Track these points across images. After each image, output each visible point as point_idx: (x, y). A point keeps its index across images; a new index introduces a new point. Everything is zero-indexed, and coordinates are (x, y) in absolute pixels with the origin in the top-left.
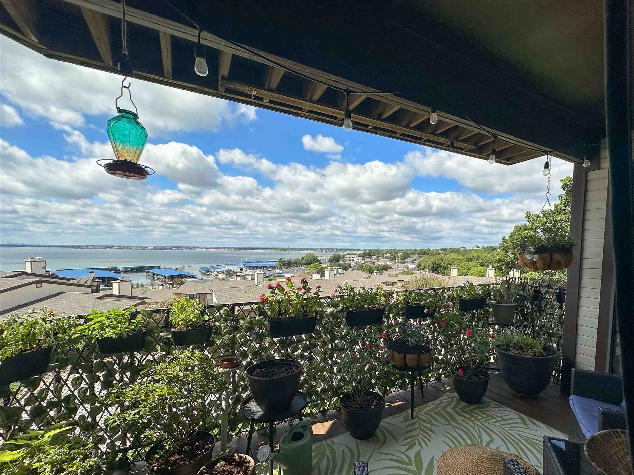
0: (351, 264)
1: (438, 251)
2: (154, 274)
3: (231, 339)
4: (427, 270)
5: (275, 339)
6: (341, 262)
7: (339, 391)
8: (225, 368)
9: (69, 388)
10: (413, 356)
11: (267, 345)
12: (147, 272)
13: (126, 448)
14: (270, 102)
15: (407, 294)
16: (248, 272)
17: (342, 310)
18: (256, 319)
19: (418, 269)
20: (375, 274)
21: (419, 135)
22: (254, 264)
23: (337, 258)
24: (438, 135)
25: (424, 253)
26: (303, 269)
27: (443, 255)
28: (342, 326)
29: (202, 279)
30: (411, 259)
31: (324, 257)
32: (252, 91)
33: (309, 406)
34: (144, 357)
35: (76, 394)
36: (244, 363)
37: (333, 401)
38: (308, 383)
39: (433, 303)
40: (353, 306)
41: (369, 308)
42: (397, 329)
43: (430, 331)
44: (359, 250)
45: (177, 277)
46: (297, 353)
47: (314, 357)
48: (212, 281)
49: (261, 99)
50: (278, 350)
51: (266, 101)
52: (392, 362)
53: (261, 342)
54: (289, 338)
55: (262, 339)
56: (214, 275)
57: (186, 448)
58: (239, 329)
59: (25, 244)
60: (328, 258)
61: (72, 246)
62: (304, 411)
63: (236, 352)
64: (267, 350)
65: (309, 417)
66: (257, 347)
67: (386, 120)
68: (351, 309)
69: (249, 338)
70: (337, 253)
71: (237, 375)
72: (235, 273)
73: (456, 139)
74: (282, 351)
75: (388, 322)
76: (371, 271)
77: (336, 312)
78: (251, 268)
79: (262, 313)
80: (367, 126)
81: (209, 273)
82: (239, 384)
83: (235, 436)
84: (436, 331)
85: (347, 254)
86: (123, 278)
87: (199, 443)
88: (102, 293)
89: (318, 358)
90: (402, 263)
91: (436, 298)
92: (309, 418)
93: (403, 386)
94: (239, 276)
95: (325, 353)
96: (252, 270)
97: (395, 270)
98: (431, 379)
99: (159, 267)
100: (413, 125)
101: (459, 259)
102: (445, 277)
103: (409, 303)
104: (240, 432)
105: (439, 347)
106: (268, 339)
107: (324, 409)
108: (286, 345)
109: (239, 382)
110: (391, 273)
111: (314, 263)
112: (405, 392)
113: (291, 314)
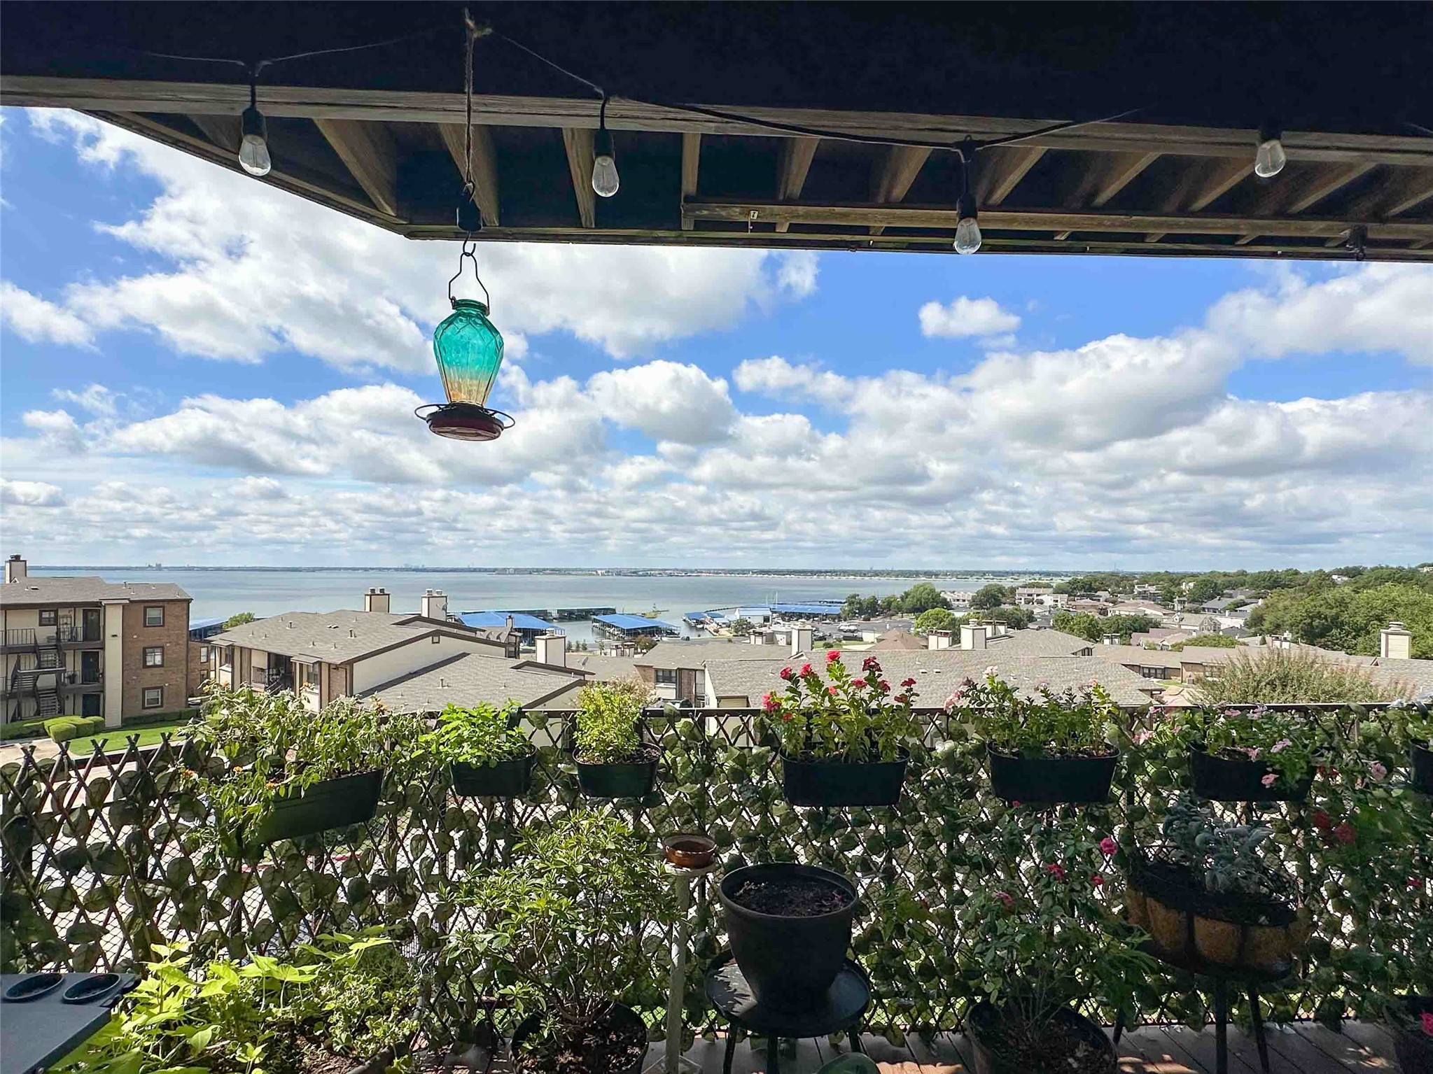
0: (1036, 611)
1: (1329, 575)
2: (605, 624)
3: (696, 795)
4: (1287, 635)
5: (799, 810)
6: (1006, 607)
7: (971, 983)
8: (679, 865)
9: (406, 853)
10: (1220, 926)
11: (778, 820)
12: (595, 621)
13: (492, 1002)
14: (793, 228)
15: (1198, 717)
16: (780, 627)
17: (979, 751)
18: (754, 751)
19: (1253, 630)
20: (1107, 642)
21: (1227, 227)
22: (792, 608)
23: (994, 596)
24: (1301, 215)
25: (1272, 582)
26: (905, 622)
27: (1347, 590)
28: (978, 794)
29: (688, 639)
30: (1226, 602)
31: (961, 594)
32: (749, 214)
33: (883, 1006)
34: (529, 810)
35: (416, 867)
36: (725, 858)
37: (953, 1006)
38: (881, 940)
39: (1298, 756)
40: (1013, 743)
41: (1062, 752)
42: (1161, 826)
43: (1290, 846)
44: (1057, 574)
45: (643, 633)
46: (854, 852)
47: (899, 870)
48: (706, 642)
49: (771, 227)
50: (804, 839)
51: (782, 231)
52: (1142, 935)
53: (765, 811)
54: (833, 810)
55: (767, 804)
56: (712, 630)
57: (589, 1040)
58: (715, 772)
59: (427, 566)
60: (969, 595)
61: (486, 570)
62: (871, 1016)
63: (707, 827)
64: (779, 835)
65: (884, 1034)
66: (756, 823)
67: (1110, 208)
68: (1006, 751)
69: (736, 799)
70: (995, 582)
71: (708, 886)
72: (753, 627)
73: (1378, 216)
74: (814, 842)
75: (1130, 800)
76: (1094, 633)
77: (963, 754)
78: (788, 616)
79: (768, 739)
80: (1050, 235)
81: (701, 626)
82: (711, 908)
83: (700, 1036)
84: (1315, 850)
85: (1024, 587)
86: (552, 632)
87: (618, 1037)
88: (523, 658)
89: (912, 877)
90: (1197, 612)
91: (1311, 737)
92: (884, 1039)
93: (1187, 1013)
94: (761, 634)
95: (931, 866)
96: (789, 621)
97: (1173, 631)
98: (1301, 1011)
99: (613, 611)
100: (1202, 203)
101: (1415, 603)
102: (1359, 658)
103: (1204, 747)
104: (710, 1029)
105: (1330, 908)
106: (780, 807)
107: (927, 1024)
108: (824, 828)
109: (710, 903)
110: (1158, 641)
111: (933, 608)
112: (1196, 1034)
113: (837, 750)
